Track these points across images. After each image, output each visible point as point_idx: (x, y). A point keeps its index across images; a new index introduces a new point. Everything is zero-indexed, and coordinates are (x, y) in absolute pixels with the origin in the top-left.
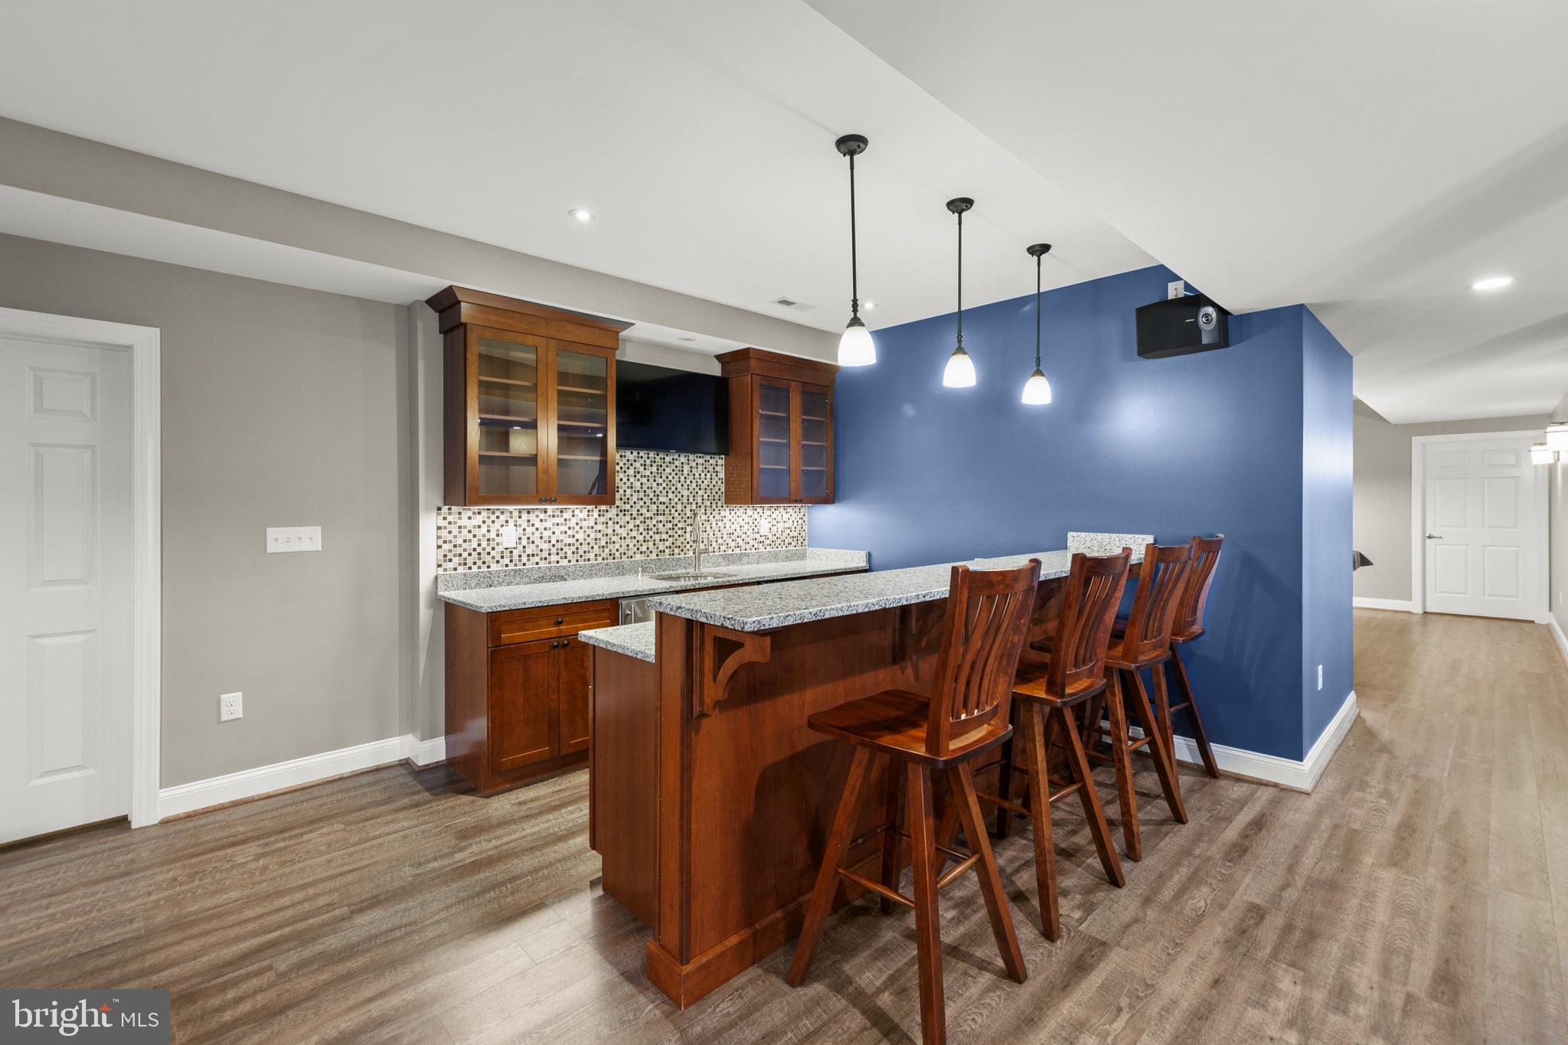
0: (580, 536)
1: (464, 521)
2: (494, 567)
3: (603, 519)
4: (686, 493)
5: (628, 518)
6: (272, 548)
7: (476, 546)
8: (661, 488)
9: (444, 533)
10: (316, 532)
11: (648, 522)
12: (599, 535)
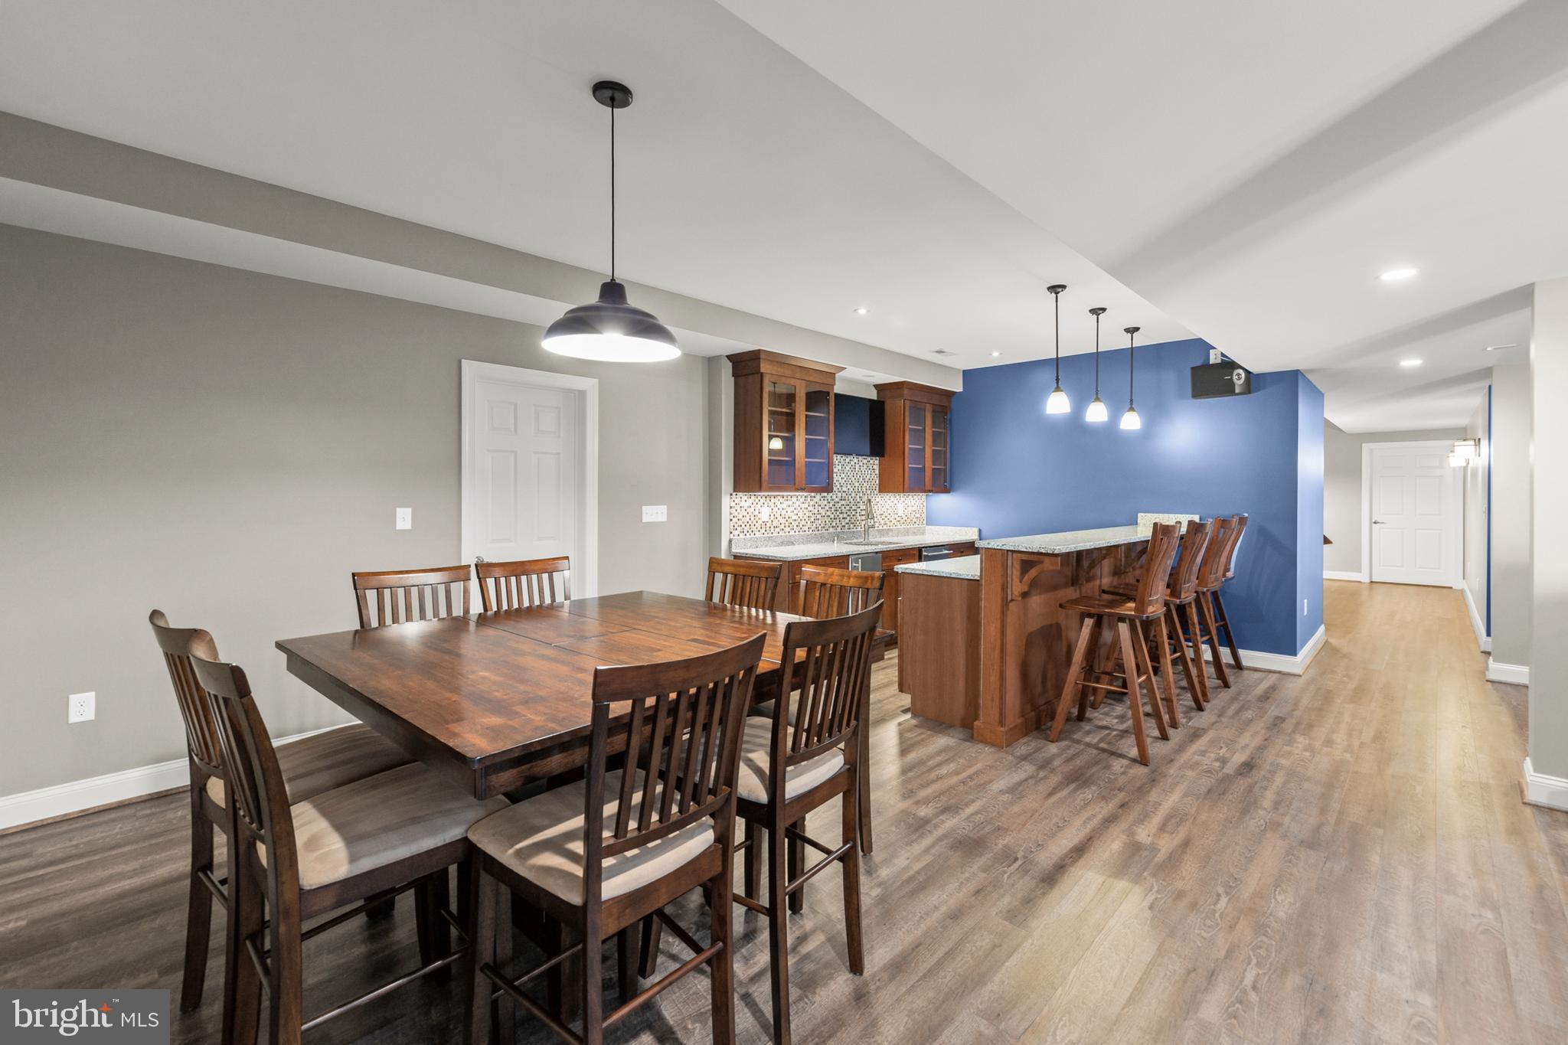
0: (801, 514)
1: (743, 504)
2: (758, 535)
3: (812, 503)
4: (857, 484)
5: (826, 502)
6: (645, 519)
7: (748, 520)
8: (843, 481)
9: (733, 510)
10: (663, 509)
11: (836, 505)
12: (810, 514)
